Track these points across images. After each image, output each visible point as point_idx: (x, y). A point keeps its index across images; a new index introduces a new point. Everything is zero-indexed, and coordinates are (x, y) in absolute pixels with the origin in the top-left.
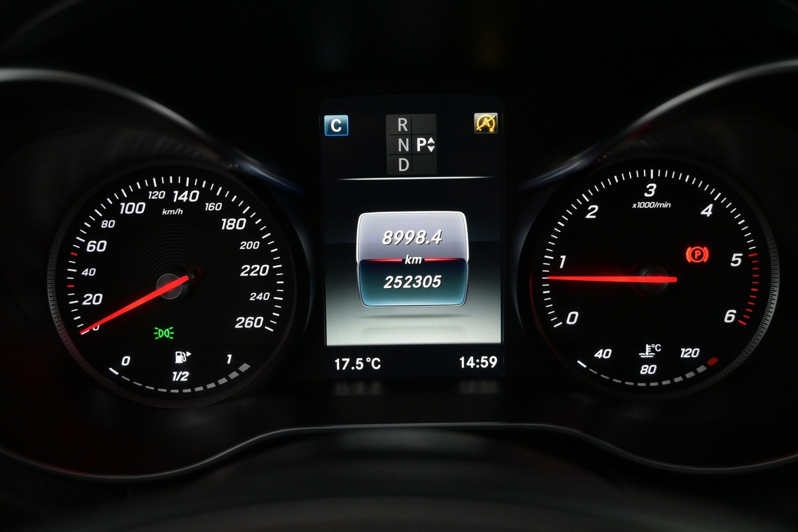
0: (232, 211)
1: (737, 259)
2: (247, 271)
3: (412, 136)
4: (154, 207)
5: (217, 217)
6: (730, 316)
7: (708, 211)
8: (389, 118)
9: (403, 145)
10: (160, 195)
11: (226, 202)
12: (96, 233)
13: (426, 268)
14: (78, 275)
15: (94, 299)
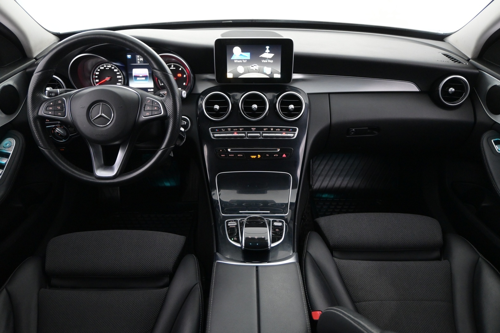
0: (115, 68)
1: (185, 76)
2: (118, 77)
3: (140, 58)
4: (105, 68)
5: (113, 69)
6: (184, 84)
7: (180, 69)
8: (136, 56)
9: (138, 59)
10: (106, 66)
11: (115, 67)
12: (97, 71)
13: (143, 77)
14: (95, 77)
15: (97, 81)
